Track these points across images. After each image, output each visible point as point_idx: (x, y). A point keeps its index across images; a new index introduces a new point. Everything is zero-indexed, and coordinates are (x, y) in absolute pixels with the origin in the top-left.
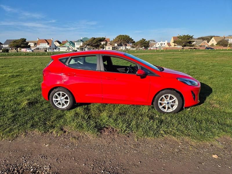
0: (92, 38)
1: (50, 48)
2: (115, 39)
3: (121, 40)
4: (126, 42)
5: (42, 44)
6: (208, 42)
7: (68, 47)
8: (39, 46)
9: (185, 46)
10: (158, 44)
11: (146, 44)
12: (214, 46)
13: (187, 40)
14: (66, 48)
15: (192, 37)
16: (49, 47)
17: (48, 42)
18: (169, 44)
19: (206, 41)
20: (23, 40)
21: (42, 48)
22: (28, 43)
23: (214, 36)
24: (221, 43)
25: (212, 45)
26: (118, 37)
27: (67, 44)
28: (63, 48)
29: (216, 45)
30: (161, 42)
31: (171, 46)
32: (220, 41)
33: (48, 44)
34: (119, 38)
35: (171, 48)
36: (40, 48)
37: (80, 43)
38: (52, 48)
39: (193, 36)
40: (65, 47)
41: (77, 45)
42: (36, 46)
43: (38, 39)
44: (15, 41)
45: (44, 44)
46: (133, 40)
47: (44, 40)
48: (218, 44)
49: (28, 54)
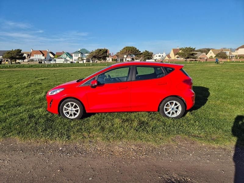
0: (98, 49)
1: (45, 60)
2: (121, 50)
3: (128, 52)
4: (134, 53)
5: (36, 55)
6: (206, 54)
7: (65, 59)
8: (33, 58)
9: (188, 58)
10: (157, 56)
11: (149, 56)
12: (213, 58)
13: (190, 52)
14: (63, 60)
15: (194, 50)
16: (44, 58)
17: (43, 54)
18: (168, 56)
19: (204, 54)
20: (18, 51)
21: (37, 60)
22: (23, 54)
23: (211, 49)
24: (219, 55)
25: (211, 58)
26: (124, 48)
27: (64, 56)
28: (60, 59)
29: (215, 57)
30: (160, 55)
31: (171, 58)
32: (219, 54)
33: (43, 55)
34: (127, 50)
35: (172, 60)
36: (34, 59)
37: (79, 55)
38: (47, 60)
39: (195, 48)
40: (62, 58)
41: (74, 56)
42: (30, 58)
43: (32, 50)
44: (9, 52)
45: (39, 55)
46: (140, 52)
47: (38, 51)
48: (217, 56)
49: (32, 66)
